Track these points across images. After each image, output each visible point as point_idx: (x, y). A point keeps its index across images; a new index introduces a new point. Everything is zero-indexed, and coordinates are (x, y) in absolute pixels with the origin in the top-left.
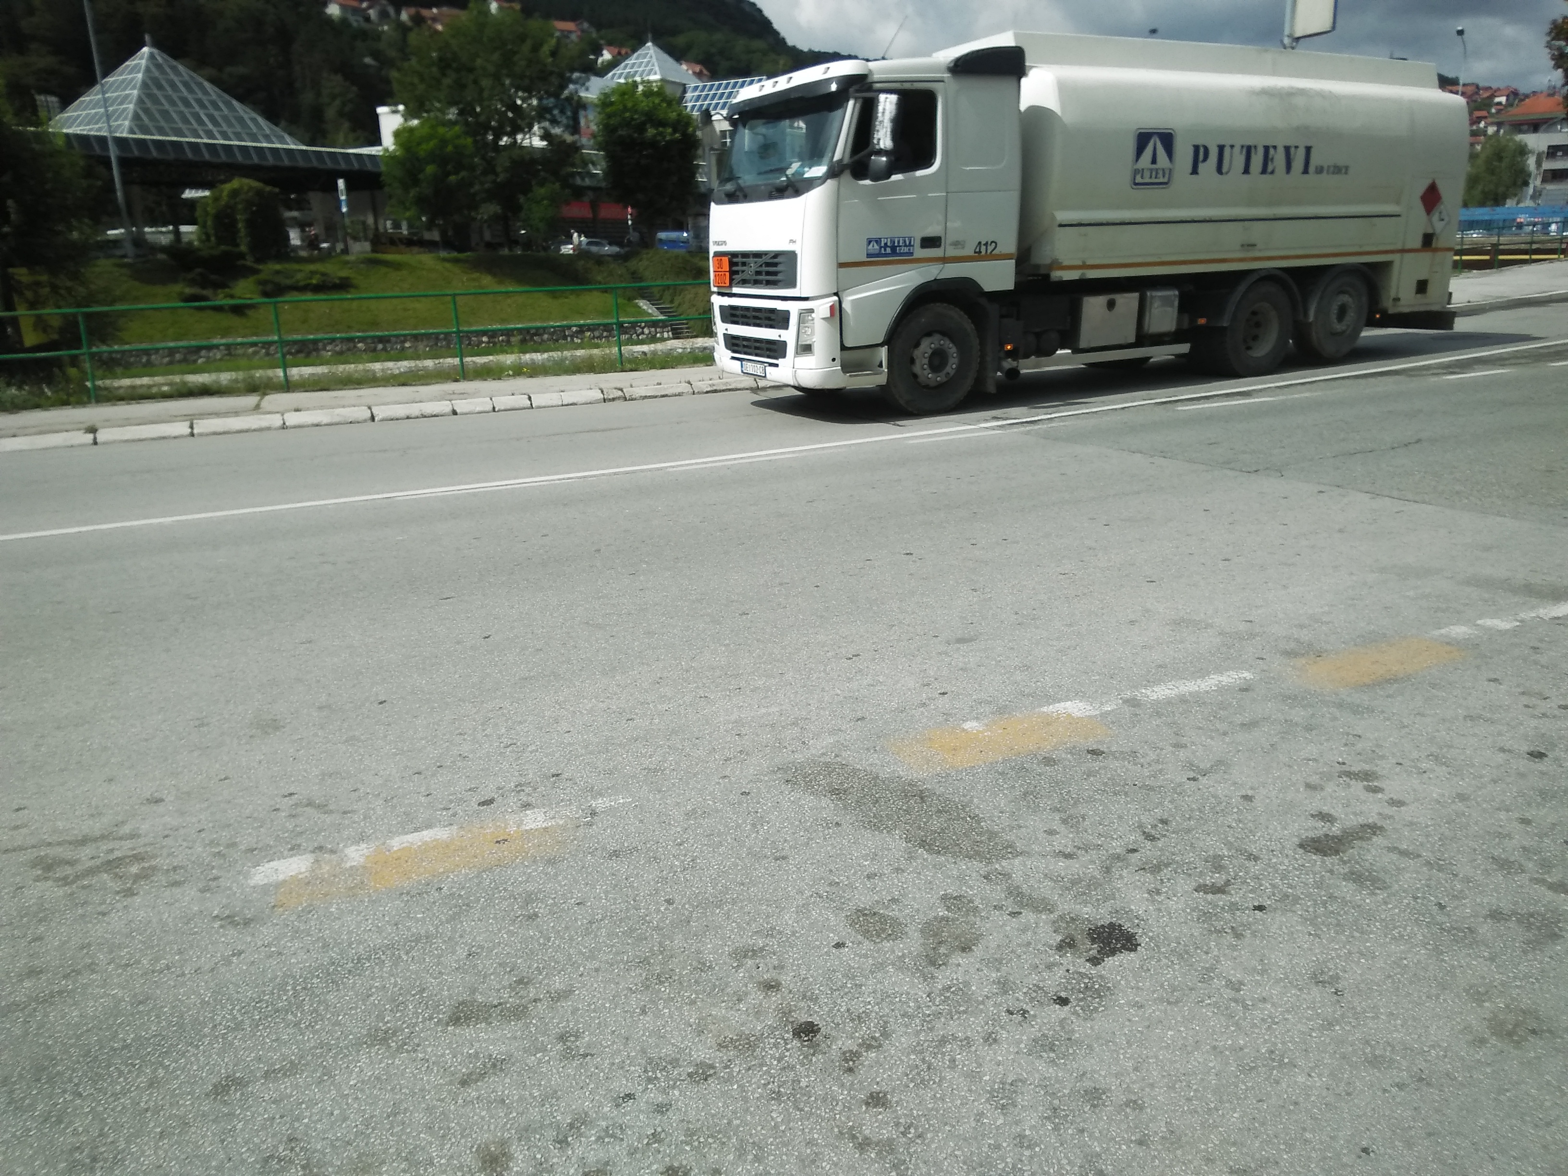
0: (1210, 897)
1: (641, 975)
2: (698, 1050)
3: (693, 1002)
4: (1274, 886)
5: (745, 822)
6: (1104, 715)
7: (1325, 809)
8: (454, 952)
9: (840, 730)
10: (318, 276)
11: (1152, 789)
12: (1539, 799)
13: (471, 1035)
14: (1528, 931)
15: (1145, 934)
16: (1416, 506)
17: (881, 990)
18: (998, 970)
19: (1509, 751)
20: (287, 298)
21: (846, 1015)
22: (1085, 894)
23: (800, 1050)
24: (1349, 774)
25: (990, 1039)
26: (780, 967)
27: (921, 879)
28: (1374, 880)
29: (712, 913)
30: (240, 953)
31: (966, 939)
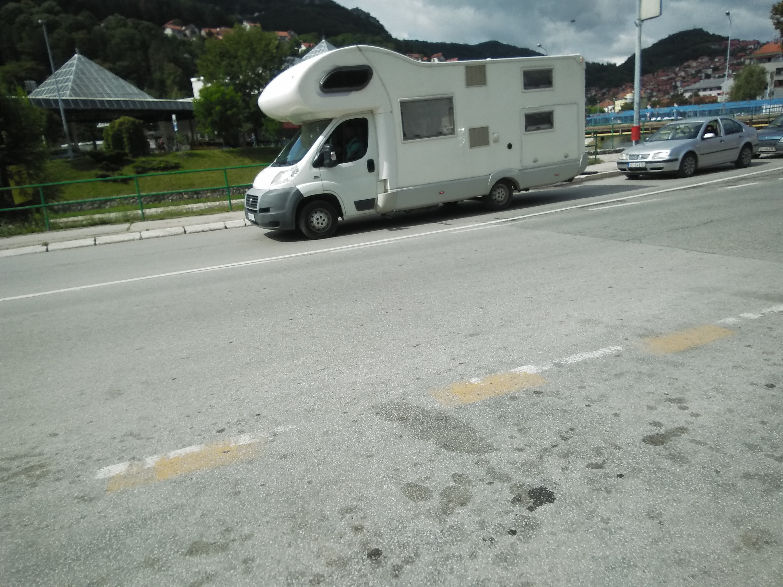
0: (594, 470)
1: (290, 525)
2: (316, 567)
3: (316, 539)
4: (628, 463)
5: (353, 437)
6: (544, 372)
7: (657, 420)
8: (194, 514)
9: (406, 385)
10: (164, 163)
11: (566, 411)
12: (771, 410)
13: (197, 561)
14: (764, 484)
15: (559, 492)
16: (709, 255)
17: (417, 529)
18: (480, 516)
19: (756, 384)
20: (149, 174)
21: (397, 544)
22: (528, 471)
23: (370, 565)
24: (670, 400)
25: (473, 556)
26: (364, 518)
27: (442, 465)
28: (682, 458)
29: (331, 488)
30: (85, 517)
31: (464, 498)
